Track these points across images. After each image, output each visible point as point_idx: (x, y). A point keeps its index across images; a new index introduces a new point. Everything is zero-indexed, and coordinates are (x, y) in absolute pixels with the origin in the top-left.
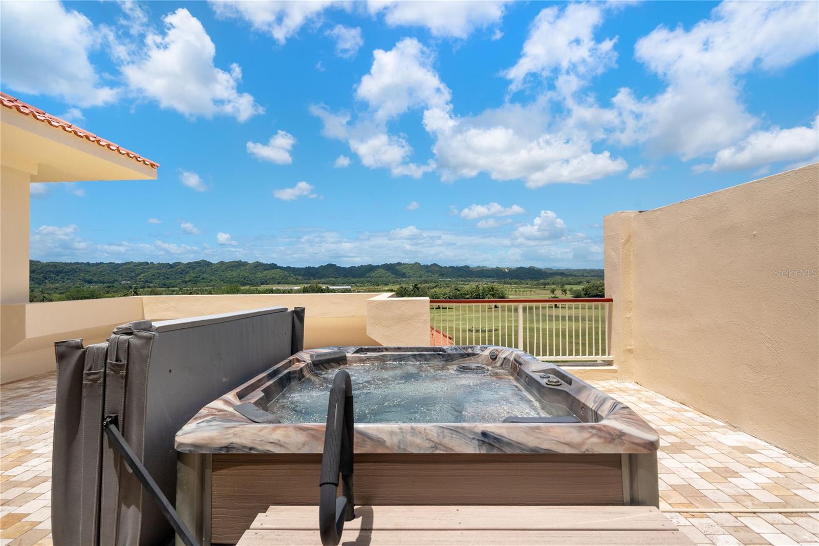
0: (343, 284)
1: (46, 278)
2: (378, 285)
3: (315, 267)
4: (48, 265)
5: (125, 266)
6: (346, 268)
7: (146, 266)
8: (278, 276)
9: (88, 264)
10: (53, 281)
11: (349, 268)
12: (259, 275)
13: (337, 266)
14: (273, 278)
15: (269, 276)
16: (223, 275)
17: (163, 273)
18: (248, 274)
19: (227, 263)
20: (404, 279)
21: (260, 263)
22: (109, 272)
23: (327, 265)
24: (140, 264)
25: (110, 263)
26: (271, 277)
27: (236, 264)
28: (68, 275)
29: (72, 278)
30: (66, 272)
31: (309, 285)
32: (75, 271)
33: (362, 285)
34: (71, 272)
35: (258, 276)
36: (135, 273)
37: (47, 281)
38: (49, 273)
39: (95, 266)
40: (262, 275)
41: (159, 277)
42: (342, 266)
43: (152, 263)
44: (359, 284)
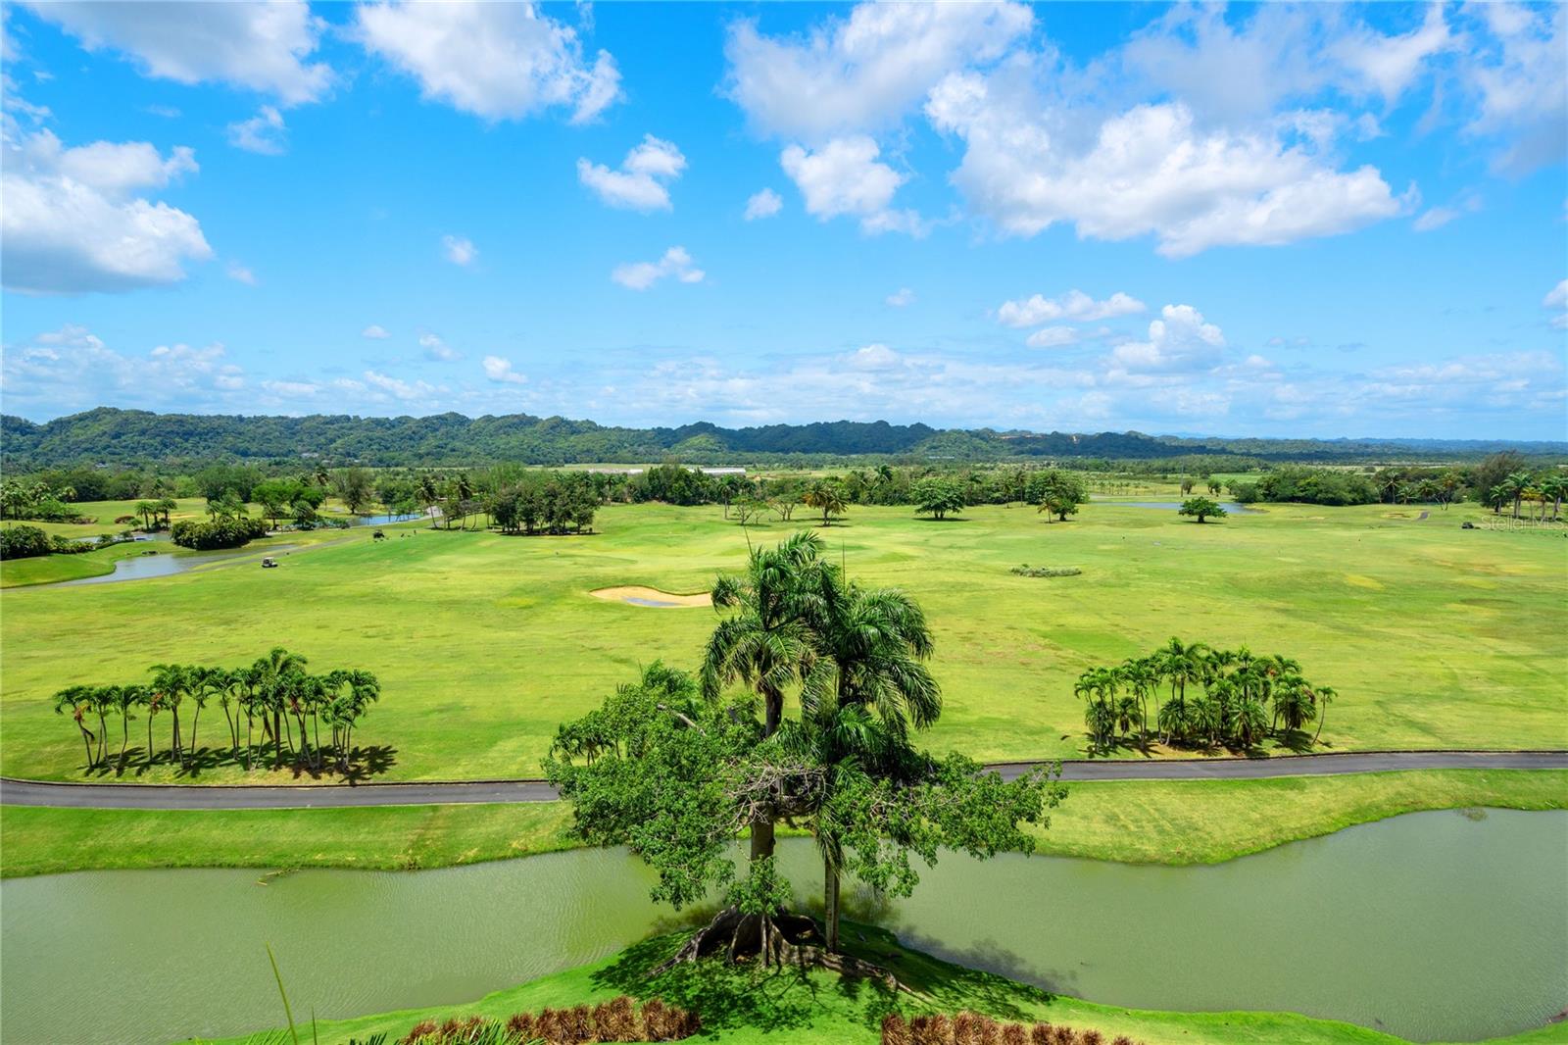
0: (729, 464)
1: (166, 446)
2: (801, 468)
3: (670, 429)
4: (169, 421)
5: (307, 424)
6: (734, 431)
7: (345, 424)
8: (597, 447)
9: (241, 419)
10: (178, 451)
11: (740, 430)
12: (562, 444)
13: (716, 426)
14: (588, 451)
15: (580, 447)
16: (490, 442)
17: (377, 438)
18: (540, 441)
19: (498, 419)
20: (854, 456)
21: (562, 420)
22: (278, 434)
23: (696, 425)
24: (333, 420)
25: (280, 417)
26: (585, 449)
27: (516, 420)
28: (205, 440)
29: (212, 445)
30: (200, 434)
31: (661, 466)
32: (218, 433)
33: (766, 466)
34: (211, 434)
35: (559, 445)
36: (326, 438)
37: (168, 451)
38: (172, 436)
39: (252, 422)
40: (566, 444)
41: (371, 445)
42: (726, 428)
43: (356, 417)
44: (762, 465)
